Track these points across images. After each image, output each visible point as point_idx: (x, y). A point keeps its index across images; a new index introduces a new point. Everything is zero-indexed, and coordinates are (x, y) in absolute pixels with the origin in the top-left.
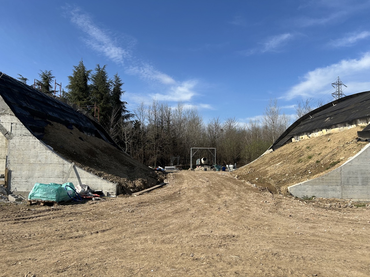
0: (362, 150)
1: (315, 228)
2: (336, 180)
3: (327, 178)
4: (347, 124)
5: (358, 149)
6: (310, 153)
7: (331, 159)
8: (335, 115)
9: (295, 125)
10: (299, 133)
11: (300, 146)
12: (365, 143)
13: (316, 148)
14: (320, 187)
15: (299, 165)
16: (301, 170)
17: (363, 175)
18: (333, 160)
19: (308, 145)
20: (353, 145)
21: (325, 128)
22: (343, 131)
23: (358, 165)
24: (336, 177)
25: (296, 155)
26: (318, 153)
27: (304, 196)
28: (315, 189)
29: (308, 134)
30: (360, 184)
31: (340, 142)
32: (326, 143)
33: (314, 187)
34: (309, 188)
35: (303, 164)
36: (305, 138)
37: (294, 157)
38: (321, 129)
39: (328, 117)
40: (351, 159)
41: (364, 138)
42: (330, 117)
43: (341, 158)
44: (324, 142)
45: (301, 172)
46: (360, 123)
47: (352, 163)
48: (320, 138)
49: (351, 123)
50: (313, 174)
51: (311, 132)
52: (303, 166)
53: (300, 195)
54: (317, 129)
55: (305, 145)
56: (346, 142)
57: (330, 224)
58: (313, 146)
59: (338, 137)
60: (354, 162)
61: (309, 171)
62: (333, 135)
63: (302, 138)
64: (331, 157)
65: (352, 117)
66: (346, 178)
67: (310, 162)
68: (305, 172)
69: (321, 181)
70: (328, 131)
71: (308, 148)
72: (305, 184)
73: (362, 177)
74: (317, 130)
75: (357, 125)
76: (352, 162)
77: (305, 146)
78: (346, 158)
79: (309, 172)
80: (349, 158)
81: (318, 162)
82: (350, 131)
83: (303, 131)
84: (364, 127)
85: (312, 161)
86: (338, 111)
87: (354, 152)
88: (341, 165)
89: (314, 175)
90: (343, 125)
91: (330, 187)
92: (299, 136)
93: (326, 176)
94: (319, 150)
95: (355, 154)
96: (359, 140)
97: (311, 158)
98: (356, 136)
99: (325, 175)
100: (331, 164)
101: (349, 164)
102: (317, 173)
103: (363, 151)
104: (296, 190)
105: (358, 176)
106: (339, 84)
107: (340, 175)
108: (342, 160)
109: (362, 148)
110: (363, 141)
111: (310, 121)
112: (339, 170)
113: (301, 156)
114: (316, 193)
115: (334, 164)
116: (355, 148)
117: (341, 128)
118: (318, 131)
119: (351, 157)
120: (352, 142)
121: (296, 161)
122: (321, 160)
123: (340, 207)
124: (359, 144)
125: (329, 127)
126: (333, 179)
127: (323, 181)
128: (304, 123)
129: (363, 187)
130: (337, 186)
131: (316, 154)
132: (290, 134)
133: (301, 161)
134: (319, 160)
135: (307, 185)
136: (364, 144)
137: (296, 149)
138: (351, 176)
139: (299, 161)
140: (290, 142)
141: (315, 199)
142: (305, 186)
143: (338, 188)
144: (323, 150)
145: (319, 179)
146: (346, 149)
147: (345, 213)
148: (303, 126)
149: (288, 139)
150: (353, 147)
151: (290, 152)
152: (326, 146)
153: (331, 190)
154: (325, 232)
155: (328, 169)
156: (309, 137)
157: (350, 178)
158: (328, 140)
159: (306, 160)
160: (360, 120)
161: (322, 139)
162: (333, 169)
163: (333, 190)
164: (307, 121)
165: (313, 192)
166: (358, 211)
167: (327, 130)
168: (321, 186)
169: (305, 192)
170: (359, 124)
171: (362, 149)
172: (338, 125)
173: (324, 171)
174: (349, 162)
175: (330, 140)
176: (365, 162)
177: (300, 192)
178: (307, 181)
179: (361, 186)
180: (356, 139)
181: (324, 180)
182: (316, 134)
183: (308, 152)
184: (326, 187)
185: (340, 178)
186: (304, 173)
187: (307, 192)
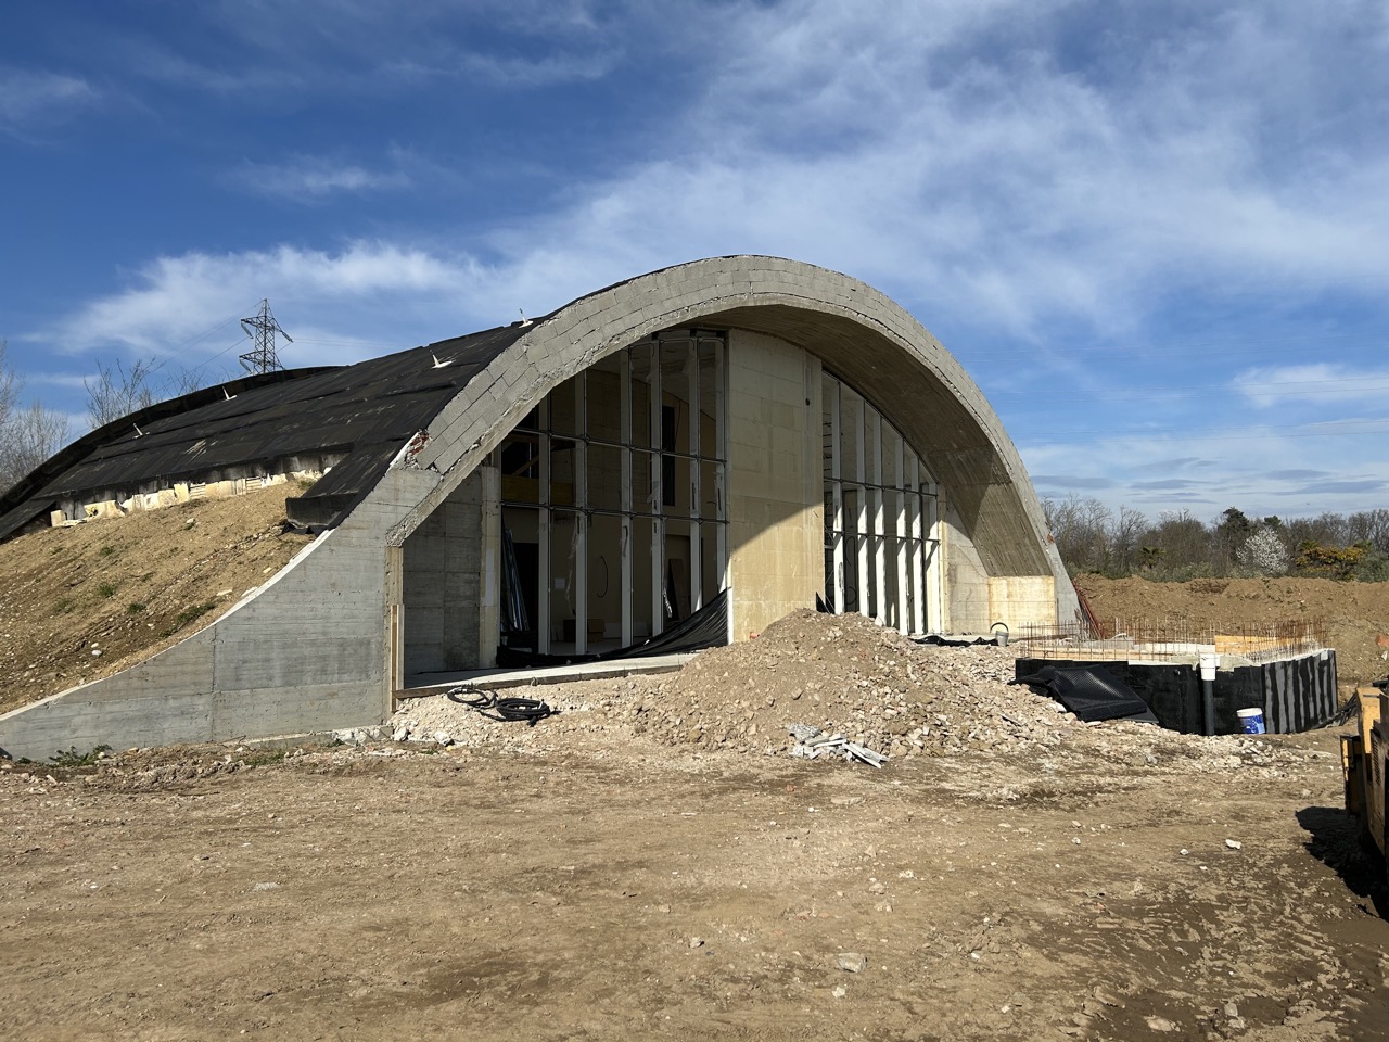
0: (293, 563)
1: (54, 884)
2: (195, 673)
3: (162, 670)
4: (259, 471)
5: (280, 559)
6: (112, 574)
7: (185, 596)
8: (225, 432)
9: (72, 458)
10: (83, 491)
11: (75, 546)
12: (304, 538)
13: (136, 555)
14: (130, 708)
15: (59, 623)
16: (62, 643)
17: (288, 650)
18: (191, 600)
19: (109, 542)
20: (267, 546)
21: (186, 480)
22: (245, 493)
23: (275, 618)
24: (195, 664)
25: (52, 581)
26: (143, 574)
27: (59, 752)
28: (108, 717)
29: (120, 496)
30: (278, 681)
31: (226, 534)
32: (178, 535)
33: (108, 708)
34: (82, 718)
35: (75, 620)
36: (105, 514)
37: (45, 589)
38: (170, 480)
39: (200, 439)
40: (254, 593)
41: (306, 523)
42: (208, 437)
43: (220, 594)
44: (173, 530)
45: (62, 651)
46: (299, 469)
47: (254, 611)
48: (159, 515)
49: (272, 470)
50: (107, 658)
51: (131, 489)
52: (72, 626)
53: (42, 751)
54: (155, 478)
55: (100, 539)
56: (245, 535)
57: (123, 855)
58: (126, 547)
59: (222, 513)
60: (260, 605)
61: (95, 645)
62: (206, 508)
63: (96, 512)
64: (188, 588)
65: (278, 446)
66: (232, 666)
67: (107, 608)
68: (78, 650)
69: (136, 683)
70: (195, 490)
71: (108, 551)
72: (67, 700)
73: (287, 658)
74: (156, 482)
75: (290, 478)
76: (256, 606)
77: (98, 546)
78: (238, 590)
79: (96, 649)
80: (247, 592)
81: (135, 608)
82: (264, 496)
83: (100, 484)
84: (310, 484)
85: (113, 605)
86: (236, 419)
87: (265, 571)
88: (217, 617)
89: (110, 662)
90: (247, 473)
91: (172, 703)
92: (84, 503)
93: (157, 663)
94: (149, 560)
95: (269, 577)
96: (288, 527)
97: (112, 594)
98: (281, 513)
99: (155, 659)
100: (183, 615)
101: (246, 613)
102: (123, 654)
103: (294, 566)
104: (25, 729)
105: (273, 655)
106: (266, 327)
107: (210, 655)
108: (222, 600)
109: (291, 555)
110: (300, 532)
111: (133, 445)
112: (209, 637)
113: (72, 585)
114: (111, 734)
115: (193, 616)
116: (271, 558)
117: (239, 481)
118: (160, 489)
119: (253, 589)
120: (267, 536)
121: (49, 605)
122: (149, 602)
123: (192, 777)
124: (287, 542)
125: (198, 476)
126: (183, 673)
127: (145, 684)
128: (110, 454)
129: (287, 692)
130: (196, 698)
131: (133, 576)
132: (43, 493)
133: (67, 608)
134: (141, 603)
135: (76, 706)
136: (300, 543)
137: (60, 557)
138: (247, 656)
139: (62, 607)
140: (40, 527)
141: (105, 757)
142: (66, 711)
143: (202, 704)
144: (164, 563)
145: (128, 676)
146: (241, 559)
147: (202, 797)
148: (101, 463)
149: (33, 515)
150: (265, 551)
151: (32, 570)
152: (176, 549)
153: (175, 716)
154: (88, 894)
155: (168, 634)
156: (124, 510)
157: (245, 662)
158: (185, 526)
159: (88, 603)
160: (300, 460)
161: (165, 520)
162: (187, 635)
163: (183, 713)
164: (123, 447)
165: (101, 731)
166: (251, 780)
167: (192, 485)
168: (137, 702)
169: (66, 732)
170: (296, 475)
171: (291, 561)
172: (231, 471)
173: (152, 644)
174: (244, 607)
175: (193, 525)
176: (296, 606)
177: (42, 738)
178: (77, 688)
179: (280, 690)
180: (280, 524)
181: (150, 678)
182: (149, 500)
183: (104, 570)
184: (157, 703)
185: (210, 666)
186: (72, 657)
187: (74, 731)
